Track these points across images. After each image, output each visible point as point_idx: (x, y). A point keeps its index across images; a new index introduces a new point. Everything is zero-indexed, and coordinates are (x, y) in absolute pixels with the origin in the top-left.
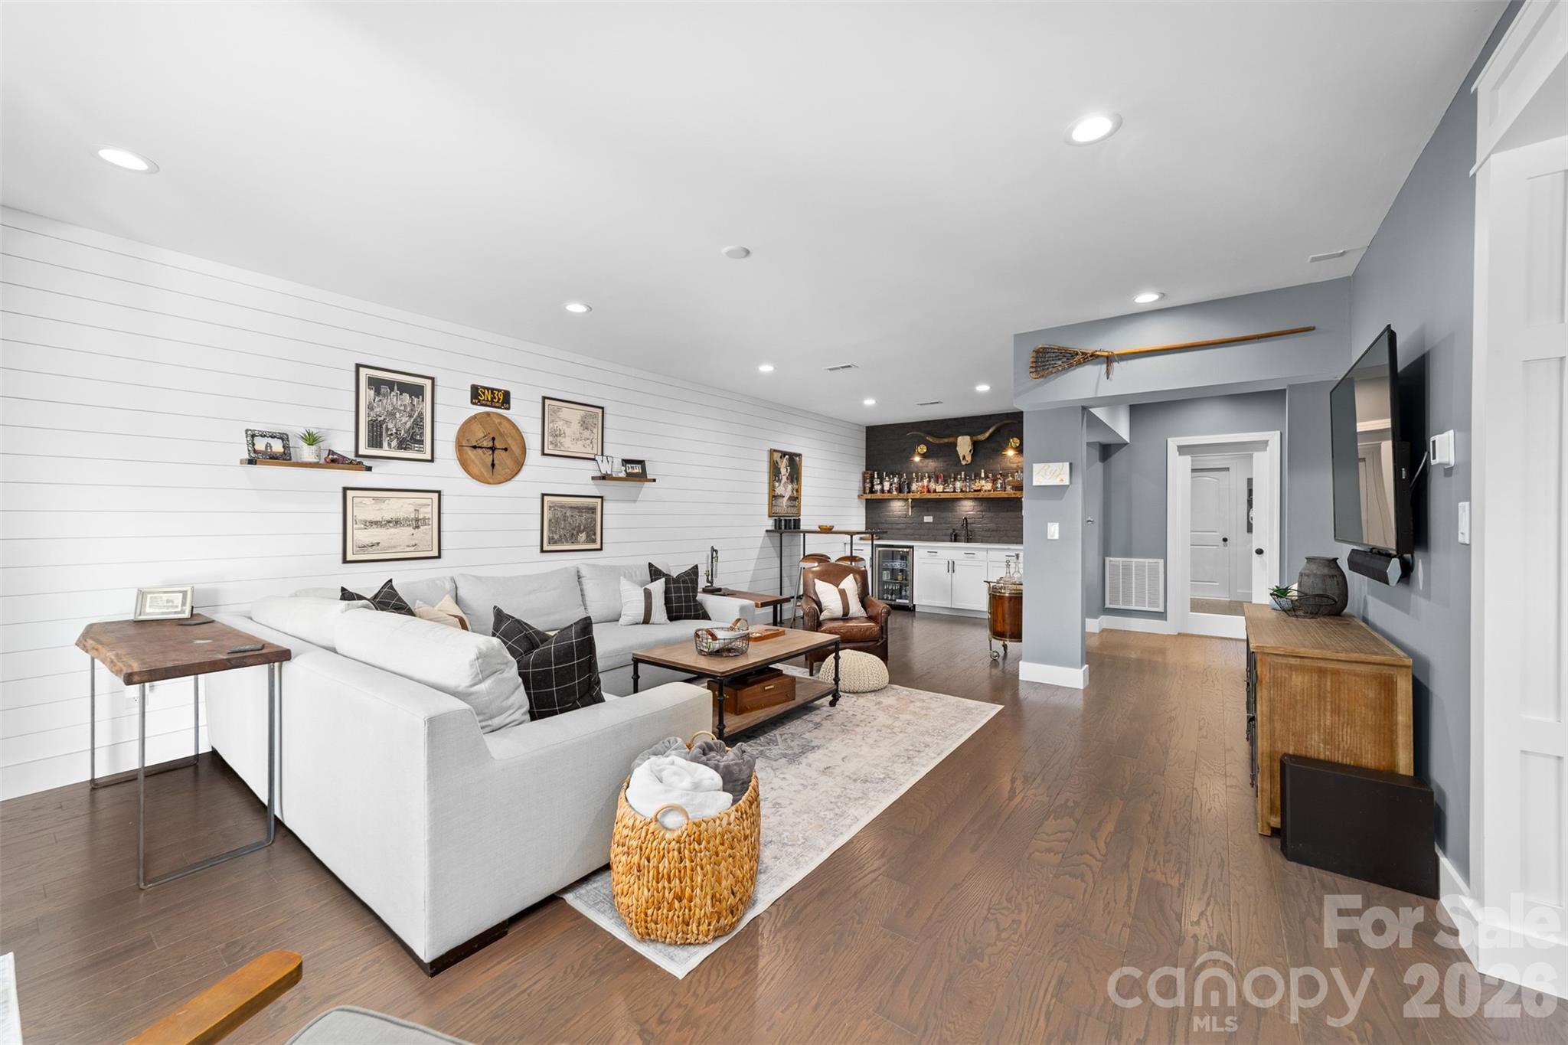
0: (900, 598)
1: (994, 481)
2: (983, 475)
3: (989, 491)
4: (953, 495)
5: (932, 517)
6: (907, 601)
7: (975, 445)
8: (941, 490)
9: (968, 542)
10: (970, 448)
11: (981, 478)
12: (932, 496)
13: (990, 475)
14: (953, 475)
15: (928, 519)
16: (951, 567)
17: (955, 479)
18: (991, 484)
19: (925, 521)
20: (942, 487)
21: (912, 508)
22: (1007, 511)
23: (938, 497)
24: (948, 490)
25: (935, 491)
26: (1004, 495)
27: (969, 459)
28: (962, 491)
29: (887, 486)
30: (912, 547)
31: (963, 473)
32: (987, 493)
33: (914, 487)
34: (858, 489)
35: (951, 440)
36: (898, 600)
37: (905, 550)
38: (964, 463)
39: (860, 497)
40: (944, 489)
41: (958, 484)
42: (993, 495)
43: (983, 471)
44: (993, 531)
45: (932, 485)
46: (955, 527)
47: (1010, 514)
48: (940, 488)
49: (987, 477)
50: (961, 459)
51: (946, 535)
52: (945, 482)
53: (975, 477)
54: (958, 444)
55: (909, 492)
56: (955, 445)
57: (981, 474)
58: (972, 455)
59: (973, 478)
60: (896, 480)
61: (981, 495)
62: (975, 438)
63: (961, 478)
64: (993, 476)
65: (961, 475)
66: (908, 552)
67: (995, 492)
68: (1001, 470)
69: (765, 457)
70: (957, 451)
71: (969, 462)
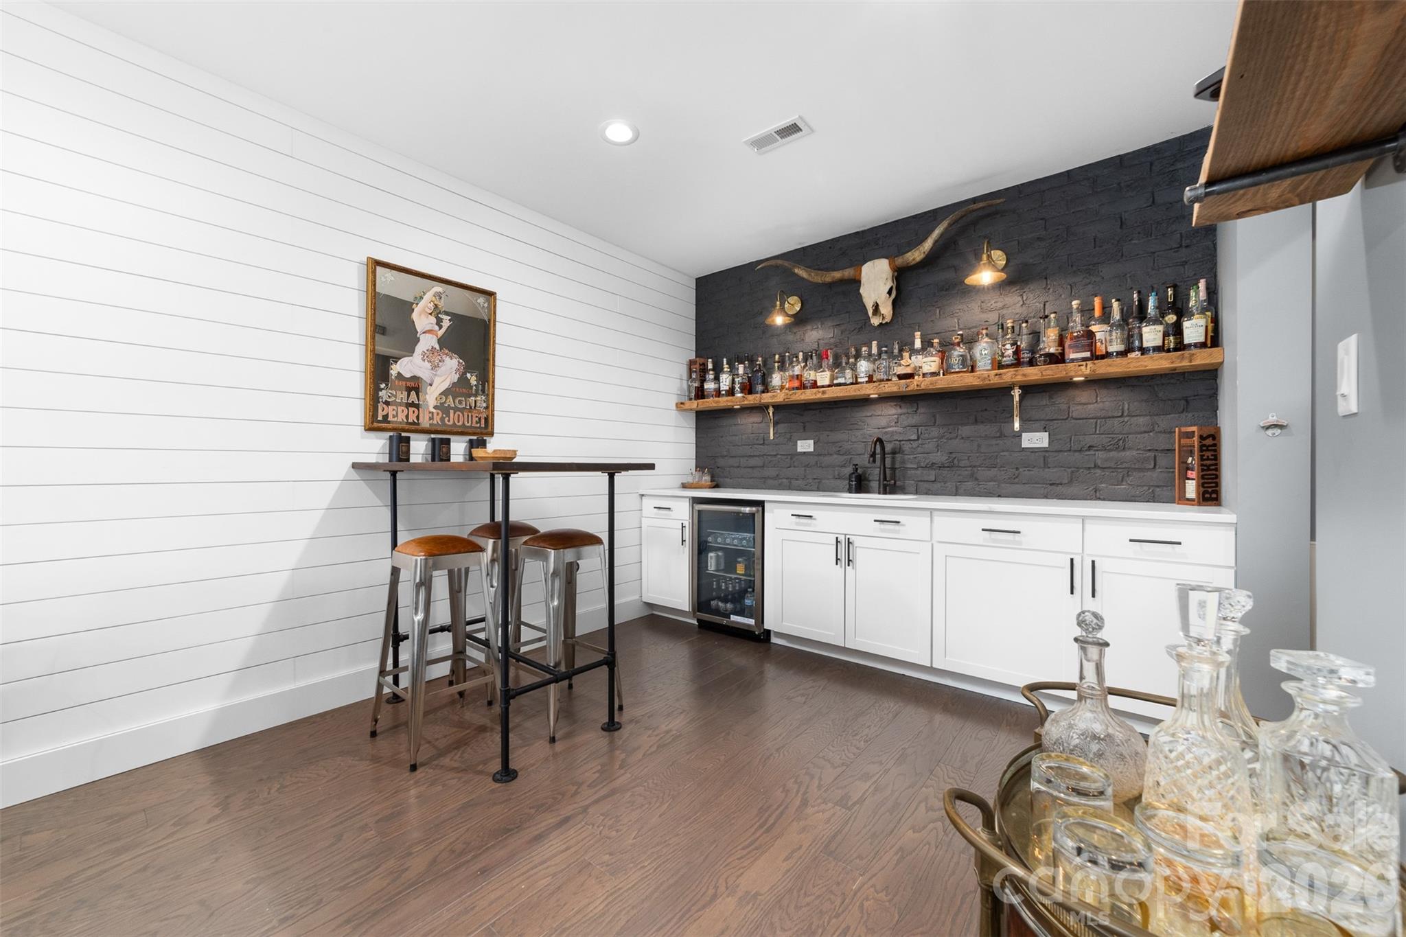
0: (740, 613)
1: (944, 355)
2: (918, 344)
3: (934, 374)
4: (851, 392)
5: (812, 442)
6: (752, 622)
7: (901, 275)
8: (827, 382)
9: (885, 493)
10: (889, 284)
11: (913, 352)
12: (809, 395)
13: (936, 341)
14: (853, 351)
15: (805, 446)
16: (845, 552)
17: (858, 356)
18: (937, 359)
19: (800, 449)
20: (827, 374)
21: (775, 424)
22: (976, 422)
23: (819, 396)
24: (841, 380)
25: (814, 385)
26: (969, 380)
27: (887, 310)
28: (870, 379)
29: (725, 380)
30: (760, 504)
31: (874, 344)
32: (929, 379)
33: (776, 379)
34: (675, 391)
35: (848, 273)
36: (734, 618)
37: (747, 510)
38: (875, 321)
39: (680, 406)
40: (833, 378)
41: (864, 366)
42: (943, 383)
43: (918, 334)
44: (942, 467)
45: (810, 375)
46: (857, 460)
47: (983, 429)
48: (823, 378)
49: (927, 344)
50: (870, 312)
51: (840, 478)
52: (837, 364)
53: (901, 351)
54: (863, 280)
55: (766, 390)
56: (857, 282)
57: (913, 343)
58: (894, 303)
59: (896, 351)
60: (741, 369)
61: (916, 384)
62: (899, 261)
63: (870, 355)
64: (941, 344)
65: (870, 348)
66: (753, 515)
67: (948, 377)
68: (961, 329)
69: (355, 278)
70: (860, 297)
71: (888, 319)
